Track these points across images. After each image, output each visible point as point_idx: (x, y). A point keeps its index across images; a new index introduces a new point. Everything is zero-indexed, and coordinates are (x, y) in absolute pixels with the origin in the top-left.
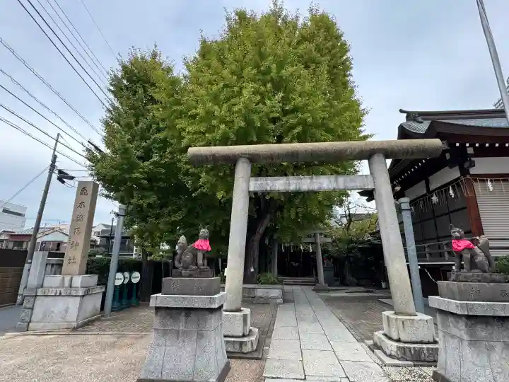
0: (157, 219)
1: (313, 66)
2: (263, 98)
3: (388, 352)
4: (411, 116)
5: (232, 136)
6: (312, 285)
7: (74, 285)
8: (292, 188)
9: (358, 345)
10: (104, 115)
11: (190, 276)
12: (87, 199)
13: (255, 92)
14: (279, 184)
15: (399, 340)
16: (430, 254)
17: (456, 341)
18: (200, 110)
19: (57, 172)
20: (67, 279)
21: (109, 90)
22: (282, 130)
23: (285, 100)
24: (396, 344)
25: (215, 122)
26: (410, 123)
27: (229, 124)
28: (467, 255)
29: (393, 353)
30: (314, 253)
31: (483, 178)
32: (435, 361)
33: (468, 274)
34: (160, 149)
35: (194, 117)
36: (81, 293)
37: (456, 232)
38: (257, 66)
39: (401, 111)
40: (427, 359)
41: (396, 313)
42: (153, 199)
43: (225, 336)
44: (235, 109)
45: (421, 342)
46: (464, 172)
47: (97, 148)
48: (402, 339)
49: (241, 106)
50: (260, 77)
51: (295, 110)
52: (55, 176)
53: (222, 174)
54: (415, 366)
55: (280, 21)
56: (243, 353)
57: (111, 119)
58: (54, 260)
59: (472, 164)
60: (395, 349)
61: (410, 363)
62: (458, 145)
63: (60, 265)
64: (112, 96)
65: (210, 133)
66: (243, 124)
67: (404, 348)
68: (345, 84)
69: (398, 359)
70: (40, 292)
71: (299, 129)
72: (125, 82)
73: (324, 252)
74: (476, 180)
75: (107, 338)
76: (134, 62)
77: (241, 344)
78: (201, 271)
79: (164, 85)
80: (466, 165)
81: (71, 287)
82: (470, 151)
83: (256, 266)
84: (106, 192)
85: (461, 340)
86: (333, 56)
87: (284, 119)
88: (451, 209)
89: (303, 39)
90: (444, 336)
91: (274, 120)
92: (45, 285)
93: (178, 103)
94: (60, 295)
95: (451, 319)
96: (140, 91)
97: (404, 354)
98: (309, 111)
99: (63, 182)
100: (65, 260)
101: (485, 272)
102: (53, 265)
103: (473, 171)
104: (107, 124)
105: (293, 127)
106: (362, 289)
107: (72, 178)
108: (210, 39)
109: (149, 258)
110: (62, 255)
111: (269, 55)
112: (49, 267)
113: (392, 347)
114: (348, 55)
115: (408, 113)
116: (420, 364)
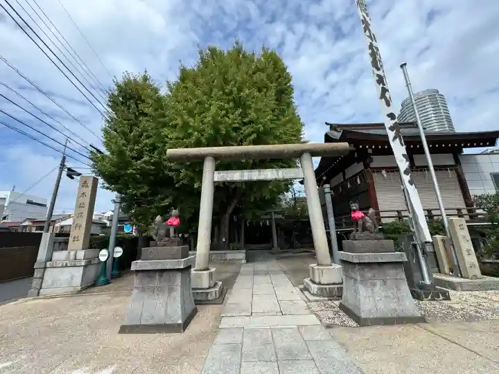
0: (149, 205)
1: (265, 90)
2: (227, 112)
3: (312, 292)
4: (333, 127)
5: (204, 141)
6: (268, 249)
7: (78, 258)
8: (246, 178)
9: (293, 289)
10: (104, 124)
11: (164, 245)
12: (88, 191)
13: (221, 108)
14: (236, 176)
15: (320, 284)
17: (352, 281)
18: (179, 121)
19: (66, 170)
20: (72, 253)
21: (108, 105)
22: (242, 136)
23: (244, 115)
24: (317, 286)
25: (190, 131)
26: (332, 131)
27: (201, 132)
28: (360, 222)
29: (315, 292)
30: (271, 226)
31: (379, 170)
32: (341, 296)
34: (149, 151)
35: (175, 126)
36: (83, 264)
37: (354, 206)
38: (223, 89)
39: (327, 124)
41: (318, 265)
42: (145, 189)
43: (193, 289)
44: (206, 120)
45: (334, 284)
46: (367, 166)
47: (98, 150)
48: (322, 282)
49: (210, 119)
50: (225, 97)
51: (251, 122)
52: (65, 173)
54: (329, 300)
55: (241, 56)
56: (209, 300)
57: (110, 128)
58: (61, 239)
59: (371, 161)
60: (316, 290)
61: (325, 298)
62: (361, 147)
63: (66, 243)
64: (110, 110)
65: (187, 138)
66: (211, 132)
67: (322, 288)
68: (289, 104)
69: (318, 296)
70: (48, 264)
71: (254, 136)
72: (121, 99)
73: (277, 225)
74: (374, 172)
75: (104, 297)
76: (128, 83)
77: (207, 293)
78: (172, 242)
79: (150, 101)
80: (368, 161)
81: (75, 259)
82: (370, 151)
83: (227, 237)
84: (106, 185)
85: (355, 280)
86: (280, 84)
87: (243, 128)
89: (258, 70)
91: (236, 130)
92: (54, 258)
93: (164, 116)
94: (66, 266)
96: (133, 106)
97: (321, 293)
98: (261, 123)
99: (72, 178)
100: (71, 239)
101: (372, 233)
102: (60, 243)
103: (372, 165)
104: (106, 131)
105: (249, 135)
107: (79, 174)
108: (189, 68)
109: (144, 235)
110: (68, 235)
111: (231, 81)
112: (57, 245)
113: (314, 288)
114: (291, 83)
115: (331, 125)
116: (332, 298)
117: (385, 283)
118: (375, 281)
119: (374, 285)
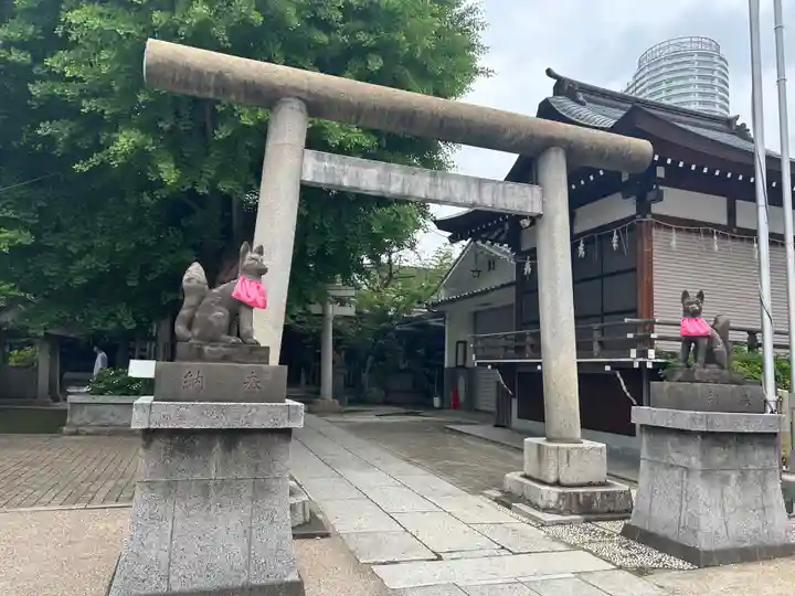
3: (542, 504)
4: (563, 85)
9: (477, 500)
11: (225, 358)
15: (558, 484)
16: (601, 343)
17: (677, 472)
24: (553, 490)
26: (561, 99)
29: (552, 505)
31: (669, 223)
33: (707, 371)
39: (549, 73)
40: (600, 510)
41: (550, 440)
45: (590, 484)
46: (643, 207)
48: (563, 481)
53: (166, 127)
54: (587, 521)
59: (659, 198)
60: (554, 498)
61: (578, 517)
67: (568, 494)
69: (559, 513)
74: (658, 226)
80: (650, 195)
82: (661, 172)
85: (688, 470)
88: (608, 270)
90: (652, 469)
95: (671, 440)
97: (567, 504)
103: (656, 208)
106: (396, 409)
113: (550, 494)
115: (559, 79)
116: (593, 517)
117: (743, 476)
118: (728, 473)
119: (725, 480)
